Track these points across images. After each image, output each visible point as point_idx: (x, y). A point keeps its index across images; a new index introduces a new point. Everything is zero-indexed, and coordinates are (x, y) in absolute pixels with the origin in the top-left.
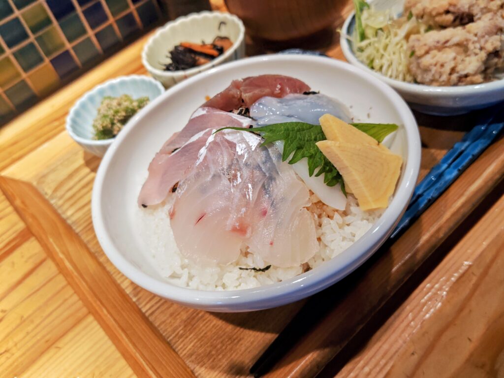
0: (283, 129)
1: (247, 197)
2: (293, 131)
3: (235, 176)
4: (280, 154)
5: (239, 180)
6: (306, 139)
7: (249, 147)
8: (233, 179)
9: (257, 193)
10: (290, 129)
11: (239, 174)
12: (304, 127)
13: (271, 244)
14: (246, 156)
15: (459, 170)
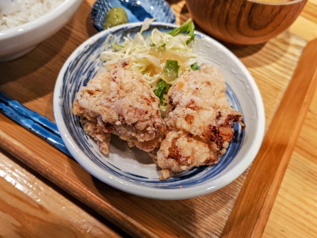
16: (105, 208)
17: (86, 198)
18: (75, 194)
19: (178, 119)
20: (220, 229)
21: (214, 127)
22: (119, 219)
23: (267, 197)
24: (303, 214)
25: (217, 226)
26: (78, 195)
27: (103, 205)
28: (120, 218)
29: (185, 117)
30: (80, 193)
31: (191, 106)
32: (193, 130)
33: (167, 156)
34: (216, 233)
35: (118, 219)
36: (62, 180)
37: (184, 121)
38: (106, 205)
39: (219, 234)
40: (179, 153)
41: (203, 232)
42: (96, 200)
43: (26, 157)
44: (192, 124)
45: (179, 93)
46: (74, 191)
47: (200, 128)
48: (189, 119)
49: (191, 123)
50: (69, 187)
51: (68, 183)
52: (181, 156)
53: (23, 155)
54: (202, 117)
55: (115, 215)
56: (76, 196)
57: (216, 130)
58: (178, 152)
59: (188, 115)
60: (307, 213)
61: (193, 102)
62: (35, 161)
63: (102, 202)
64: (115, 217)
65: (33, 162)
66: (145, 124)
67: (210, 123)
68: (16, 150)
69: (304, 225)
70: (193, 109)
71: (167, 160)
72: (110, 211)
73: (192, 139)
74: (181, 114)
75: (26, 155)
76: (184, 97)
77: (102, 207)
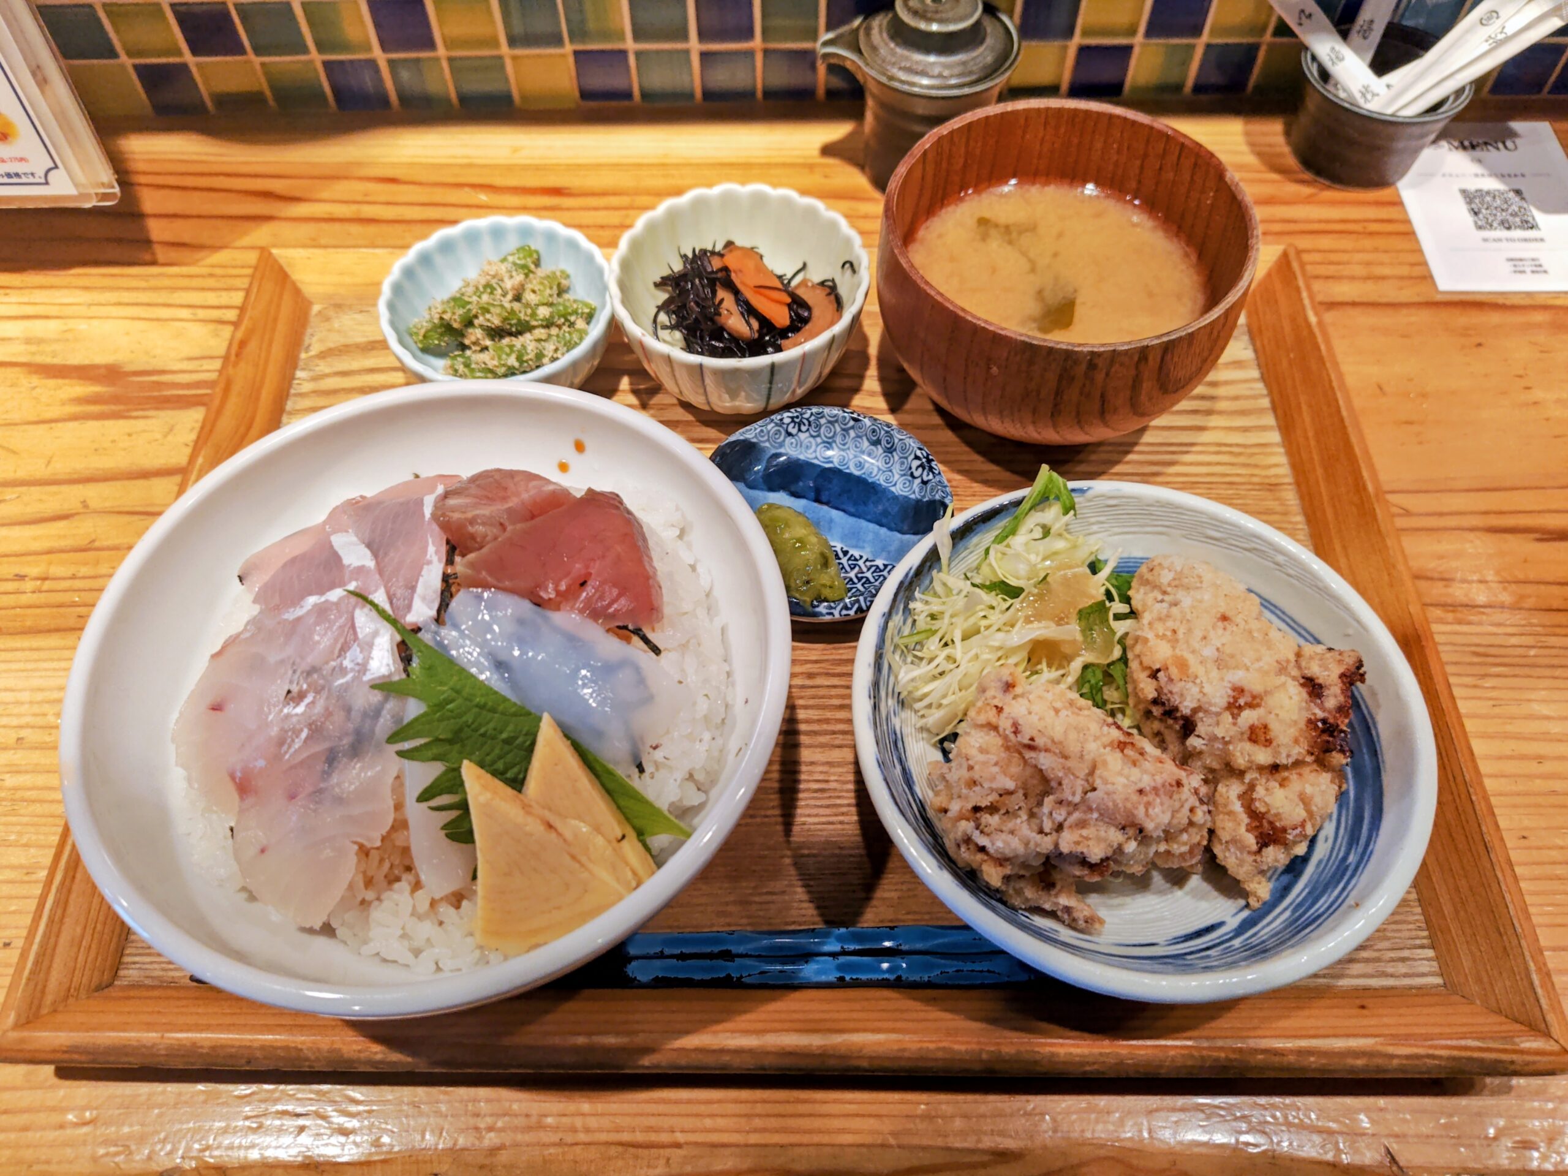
0: (451, 683)
1: (285, 748)
2: (466, 699)
3: (301, 696)
4: (402, 719)
5: (300, 709)
6: (482, 730)
7: (363, 668)
8: (292, 699)
9: (305, 755)
10: (465, 693)
11: (309, 699)
12: (501, 708)
13: (263, 851)
14: (349, 676)
15: (842, 979)
16: (1183, 1056)
17: (1121, 1063)
18: (1088, 1068)
19: (1231, 747)
20: (1420, 929)
21: (1324, 721)
22: (1231, 1060)
23: (1471, 790)
24: (1533, 767)
25: (1411, 926)
26: (1096, 1067)
27: (1172, 1053)
28: (1232, 1056)
29: (1246, 736)
30: (1102, 1059)
31: (1242, 702)
32: (1284, 755)
33: (1255, 847)
34: (1418, 942)
35: (1227, 1059)
36: (1038, 1057)
37: (1248, 746)
38: (1182, 1047)
39: (1425, 941)
40: (1278, 824)
41: (1392, 960)
42: (1149, 1051)
43: (909, 1059)
44: (1274, 744)
45: (1190, 685)
46: (1083, 1064)
47: (1296, 741)
48: (1258, 735)
49: (1268, 742)
50: (1064, 1063)
51: (1058, 1055)
52: (1284, 830)
53: (900, 1058)
54: (1283, 715)
55: (1215, 1054)
56: (1091, 1072)
57: (1331, 725)
58: (1271, 823)
59: (1252, 729)
60: (1540, 759)
61: (1240, 691)
62: (940, 1055)
63: (1166, 1046)
64: (1217, 1060)
65: (936, 1060)
66: (1185, 811)
67: (1306, 715)
68: (871, 1058)
69: (1554, 793)
70: (1251, 706)
71: (1258, 858)
72: (1196, 1054)
73: (1286, 774)
74: (1232, 733)
75: (906, 1054)
76: (1207, 689)
77: (1173, 1059)
